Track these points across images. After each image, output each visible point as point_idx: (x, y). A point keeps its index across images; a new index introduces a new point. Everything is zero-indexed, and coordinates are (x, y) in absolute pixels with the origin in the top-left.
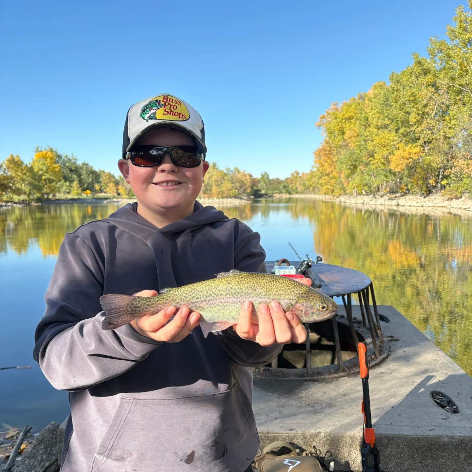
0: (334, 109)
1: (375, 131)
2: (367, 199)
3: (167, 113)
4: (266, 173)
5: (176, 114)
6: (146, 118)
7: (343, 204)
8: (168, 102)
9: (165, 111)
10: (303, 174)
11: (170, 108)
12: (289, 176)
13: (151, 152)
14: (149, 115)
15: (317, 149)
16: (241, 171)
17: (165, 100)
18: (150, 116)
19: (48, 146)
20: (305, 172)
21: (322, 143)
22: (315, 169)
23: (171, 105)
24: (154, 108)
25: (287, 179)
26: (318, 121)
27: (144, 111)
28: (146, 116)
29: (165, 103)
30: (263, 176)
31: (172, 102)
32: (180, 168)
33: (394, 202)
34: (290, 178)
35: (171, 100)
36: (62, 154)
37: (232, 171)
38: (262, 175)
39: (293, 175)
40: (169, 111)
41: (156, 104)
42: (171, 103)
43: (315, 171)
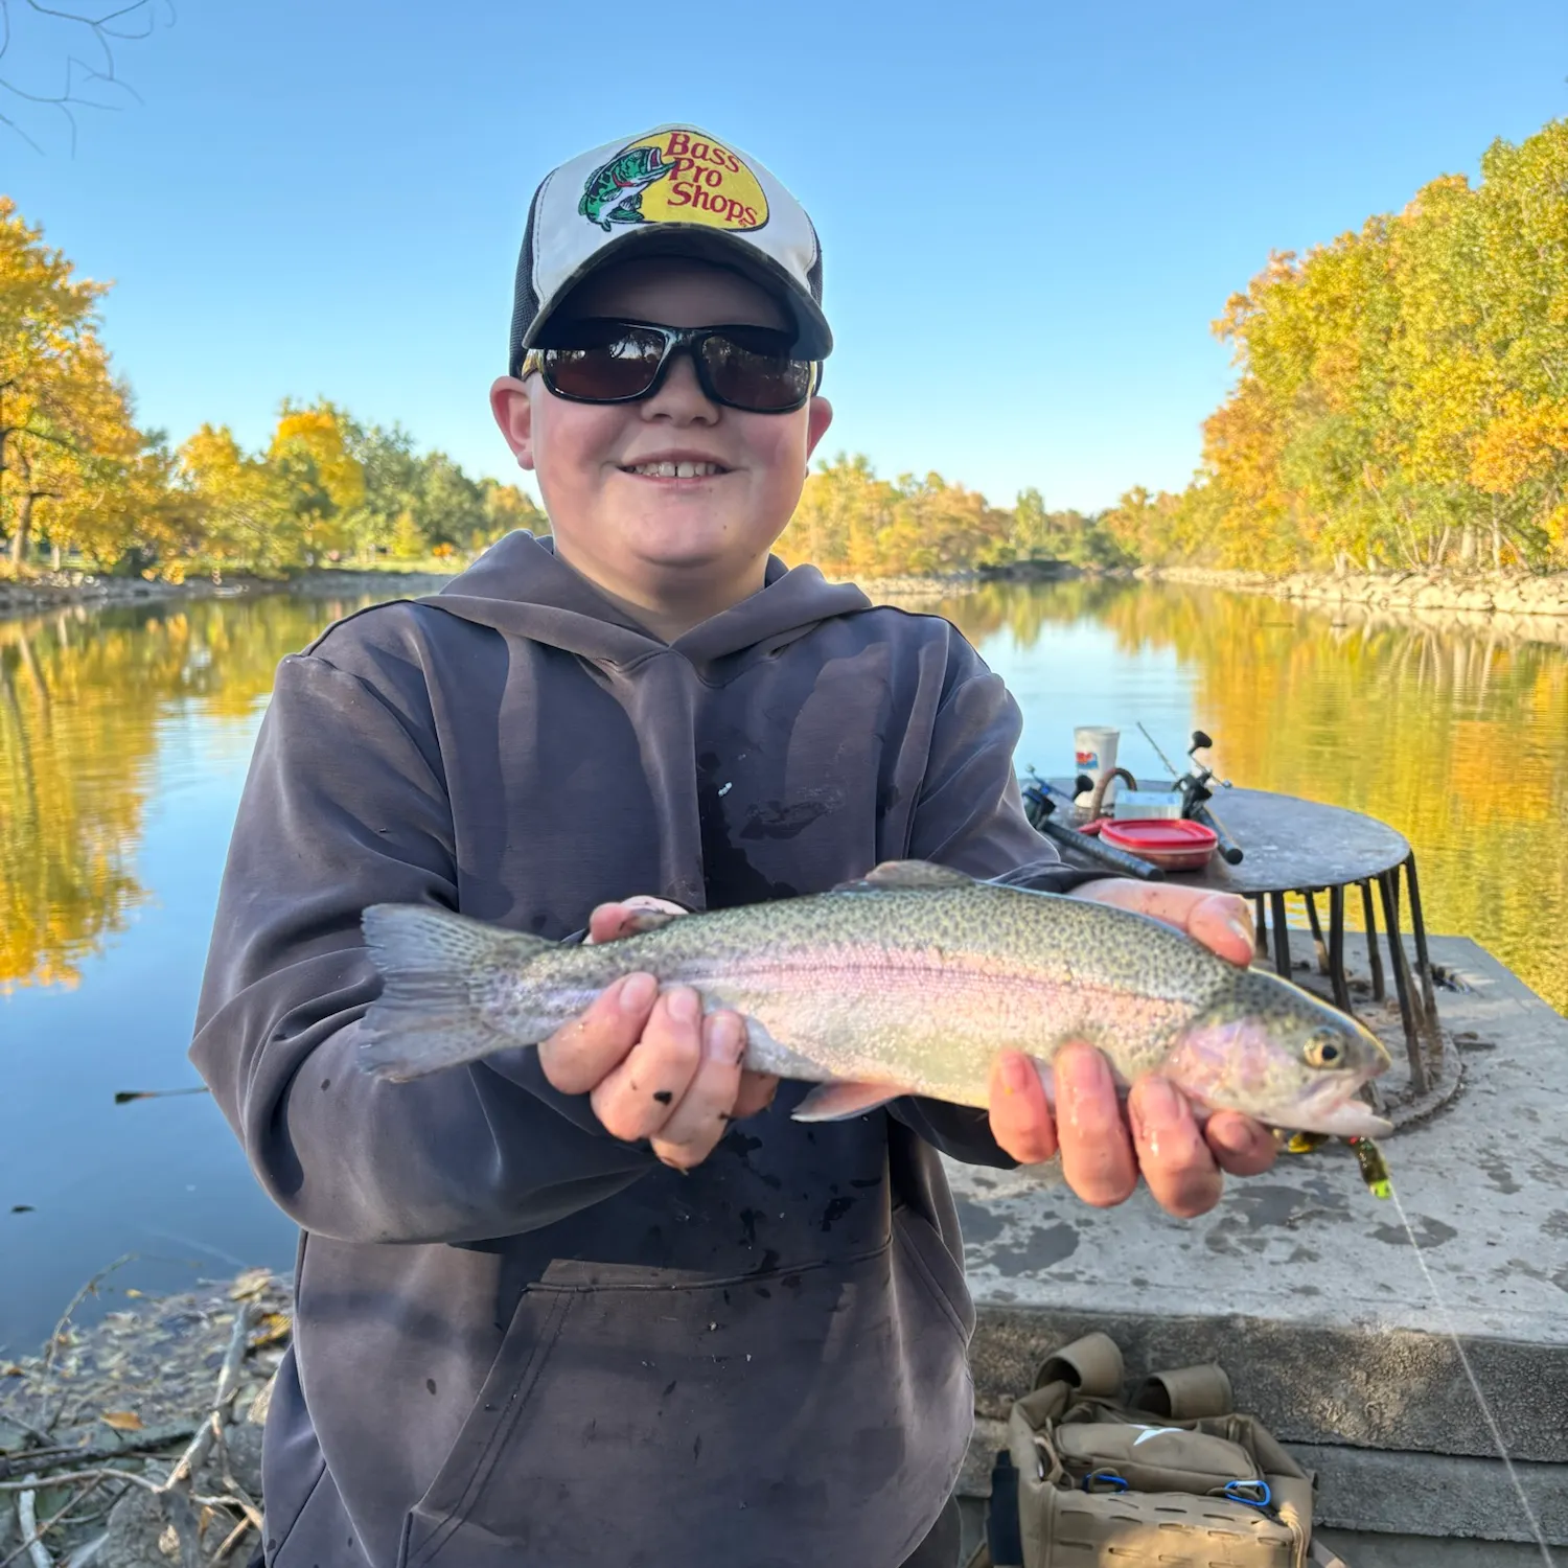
0: (1279, 274)
1: (1422, 350)
2: (1382, 587)
3: (682, 199)
4: (1035, 492)
5: (719, 204)
6: (602, 218)
7: (1296, 602)
8: (689, 155)
9: (676, 190)
10: (1162, 496)
11: (696, 179)
12: (1114, 504)
13: (616, 350)
14: (614, 204)
15: (1215, 411)
16: (951, 483)
17: (678, 148)
18: (619, 208)
19: (321, 398)
20: (1171, 492)
21: (1231, 393)
22: (1205, 482)
23: (700, 170)
24: (634, 180)
25: (1106, 514)
26: (1222, 313)
27: (594, 191)
28: (604, 211)
29: (678, 162)
30: (1023, 504)
31: (703, 156)
32: (728, 412)
33: (1478, 600)
34: (1115, 511)
35: (700, 151)
36: (364, 423)
37: (920, 486)
38: (1019, 499)
39: (1127, 499)
40: (692, 191)
41: (641, 165)
42: (699, 162)
43: (1204, 489)
